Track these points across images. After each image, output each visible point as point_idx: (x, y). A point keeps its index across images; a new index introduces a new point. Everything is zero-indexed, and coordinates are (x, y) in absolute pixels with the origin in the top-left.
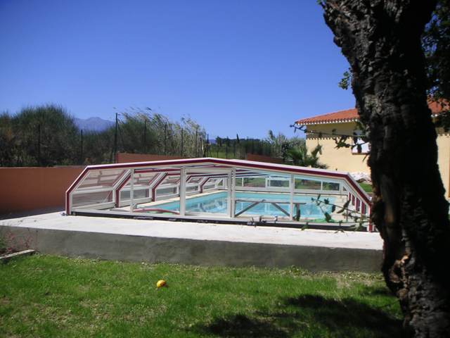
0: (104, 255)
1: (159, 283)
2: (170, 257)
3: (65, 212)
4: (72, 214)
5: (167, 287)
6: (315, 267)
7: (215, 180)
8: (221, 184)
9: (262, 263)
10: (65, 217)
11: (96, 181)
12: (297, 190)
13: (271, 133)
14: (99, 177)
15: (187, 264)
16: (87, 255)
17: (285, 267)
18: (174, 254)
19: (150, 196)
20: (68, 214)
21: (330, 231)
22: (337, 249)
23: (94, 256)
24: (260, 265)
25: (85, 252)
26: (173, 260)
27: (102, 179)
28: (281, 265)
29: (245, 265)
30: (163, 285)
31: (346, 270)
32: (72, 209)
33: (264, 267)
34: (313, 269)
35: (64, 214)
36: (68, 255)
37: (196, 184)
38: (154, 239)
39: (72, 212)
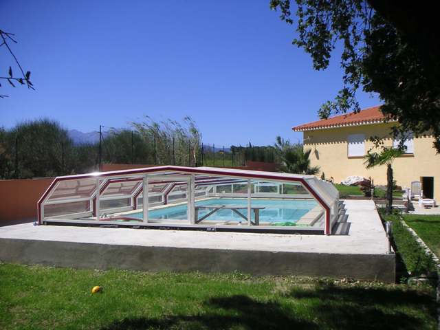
0: (60, 263)
1: (95, 288)
2: (120, 264)
3: (37, 222)
4: (44, 224)
5: (102, 292)
6: (258, 271)
7: (206, 188)
8: (211, 191)
9: (207, 269)
10: (37, 227)
11: (73, 192)
12: (286, 196)
13: (279, 139)
14: (77, 188)
15: (137, 271)
16: (45, 262)
17: (228, 272)
18: (124, 261)
19: (132, 205)
20: (40, 224)
21: (286, 235)
22: (279, 253)
23: (51, 264)
24: (206, 270)
25: (44, 260)
26: (123, 266)
27: (80, 189)
28: (225, 270)
29: (191, 270)
30: (97, 291)
31: (289, 274)
32: (44, 219)
33: (208, 273)
34: (255, 273)
35: (36, 224)
36: (27, 263)
37: (184, 192)
38: (105, 246)
39: (44, 222)
